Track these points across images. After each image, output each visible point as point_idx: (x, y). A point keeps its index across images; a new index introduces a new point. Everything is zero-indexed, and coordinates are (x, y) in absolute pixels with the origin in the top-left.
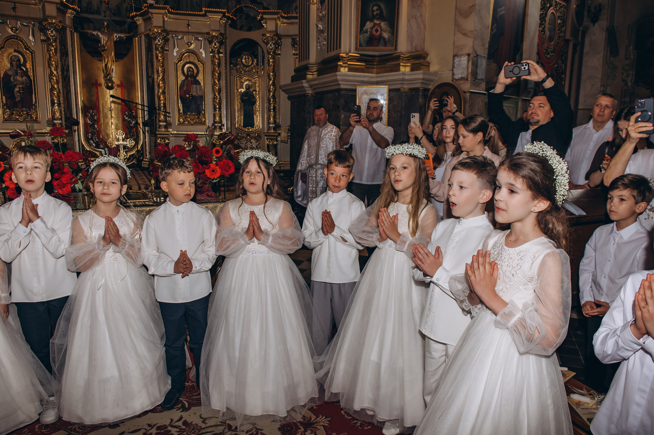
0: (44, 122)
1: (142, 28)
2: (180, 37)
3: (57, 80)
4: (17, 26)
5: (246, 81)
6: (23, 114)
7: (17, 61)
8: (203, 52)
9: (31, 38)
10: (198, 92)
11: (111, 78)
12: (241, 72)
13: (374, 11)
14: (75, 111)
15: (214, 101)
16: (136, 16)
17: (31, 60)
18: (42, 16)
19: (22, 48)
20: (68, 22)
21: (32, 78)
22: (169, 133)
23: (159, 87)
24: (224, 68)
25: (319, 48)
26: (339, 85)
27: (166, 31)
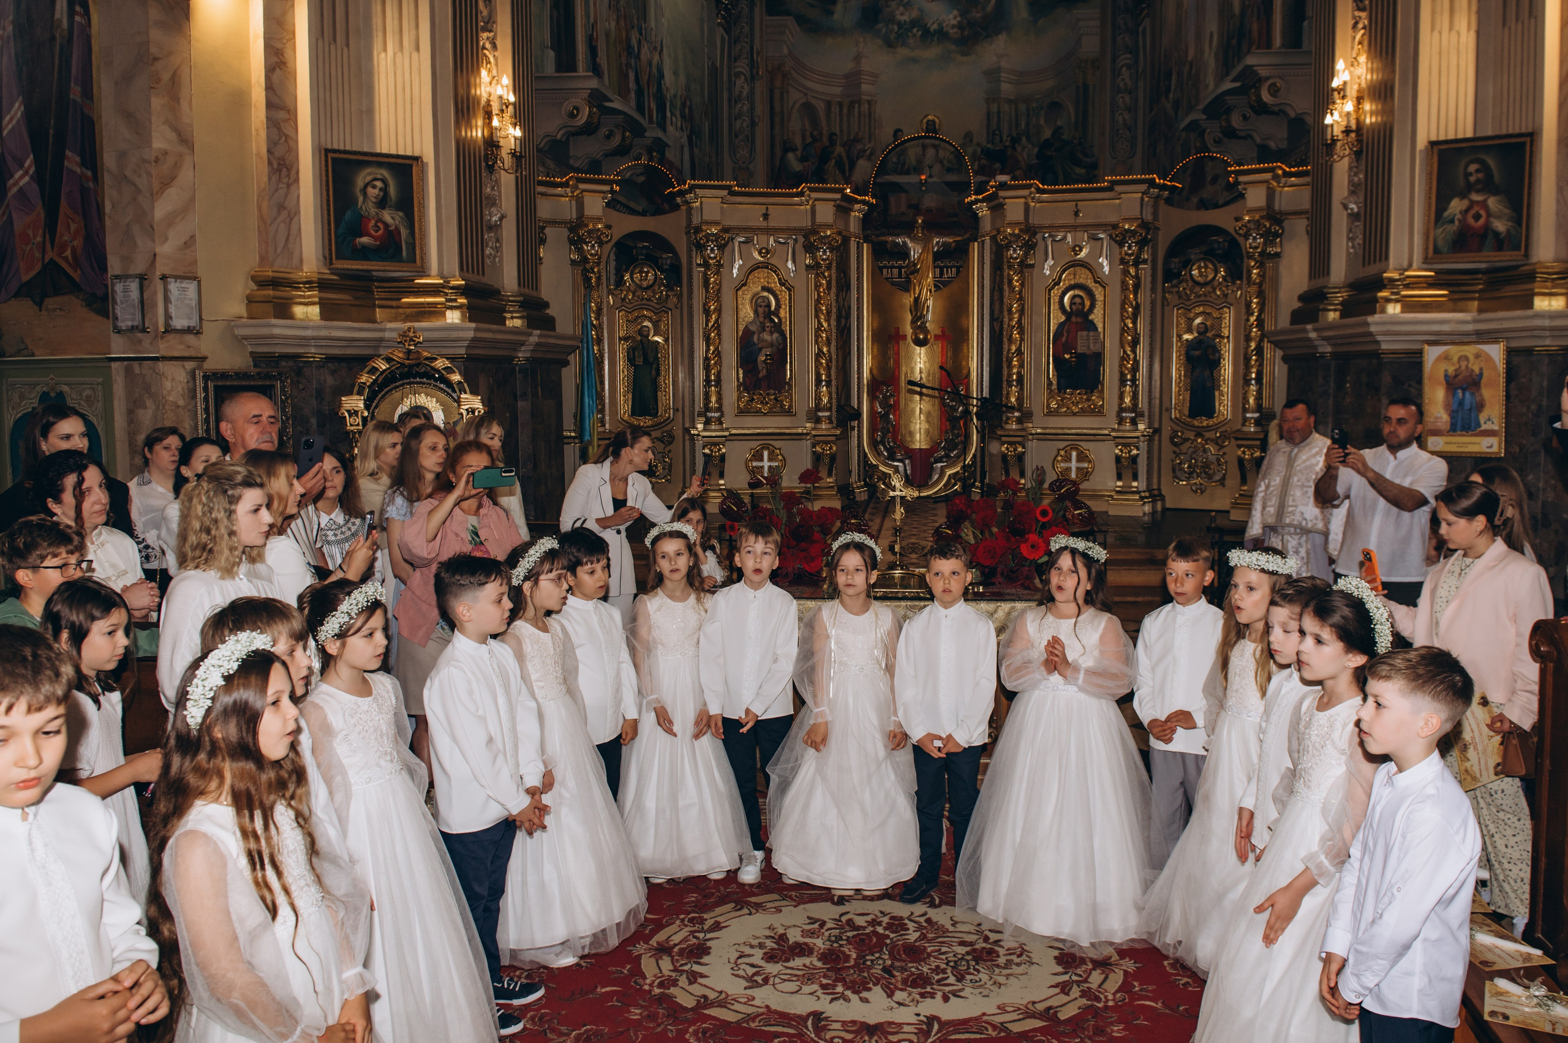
0: (802, 414)
1: (986, 226)
2: (1058, 238)
3: (827, 338)
4: (768, 245)
5: (1197, 315)
7: (766, 306)
8: (1106, 264)
9: (790, 265)
10: (1092, 346)
11: (924, 324)
12: (1188, 296)
13: (1471, 174)
14: (856, 392)
15: (1122, 365)
16: (976, 201)
18: (810, 224)
19: (775, 283)
20: (854, 226)
21: (788, 336)
22: (1024, 433)
23: (1011, 340)
24: (1148, 293)
25: (1351, 250)
26: (1378, 343)
27: (1030, 230)
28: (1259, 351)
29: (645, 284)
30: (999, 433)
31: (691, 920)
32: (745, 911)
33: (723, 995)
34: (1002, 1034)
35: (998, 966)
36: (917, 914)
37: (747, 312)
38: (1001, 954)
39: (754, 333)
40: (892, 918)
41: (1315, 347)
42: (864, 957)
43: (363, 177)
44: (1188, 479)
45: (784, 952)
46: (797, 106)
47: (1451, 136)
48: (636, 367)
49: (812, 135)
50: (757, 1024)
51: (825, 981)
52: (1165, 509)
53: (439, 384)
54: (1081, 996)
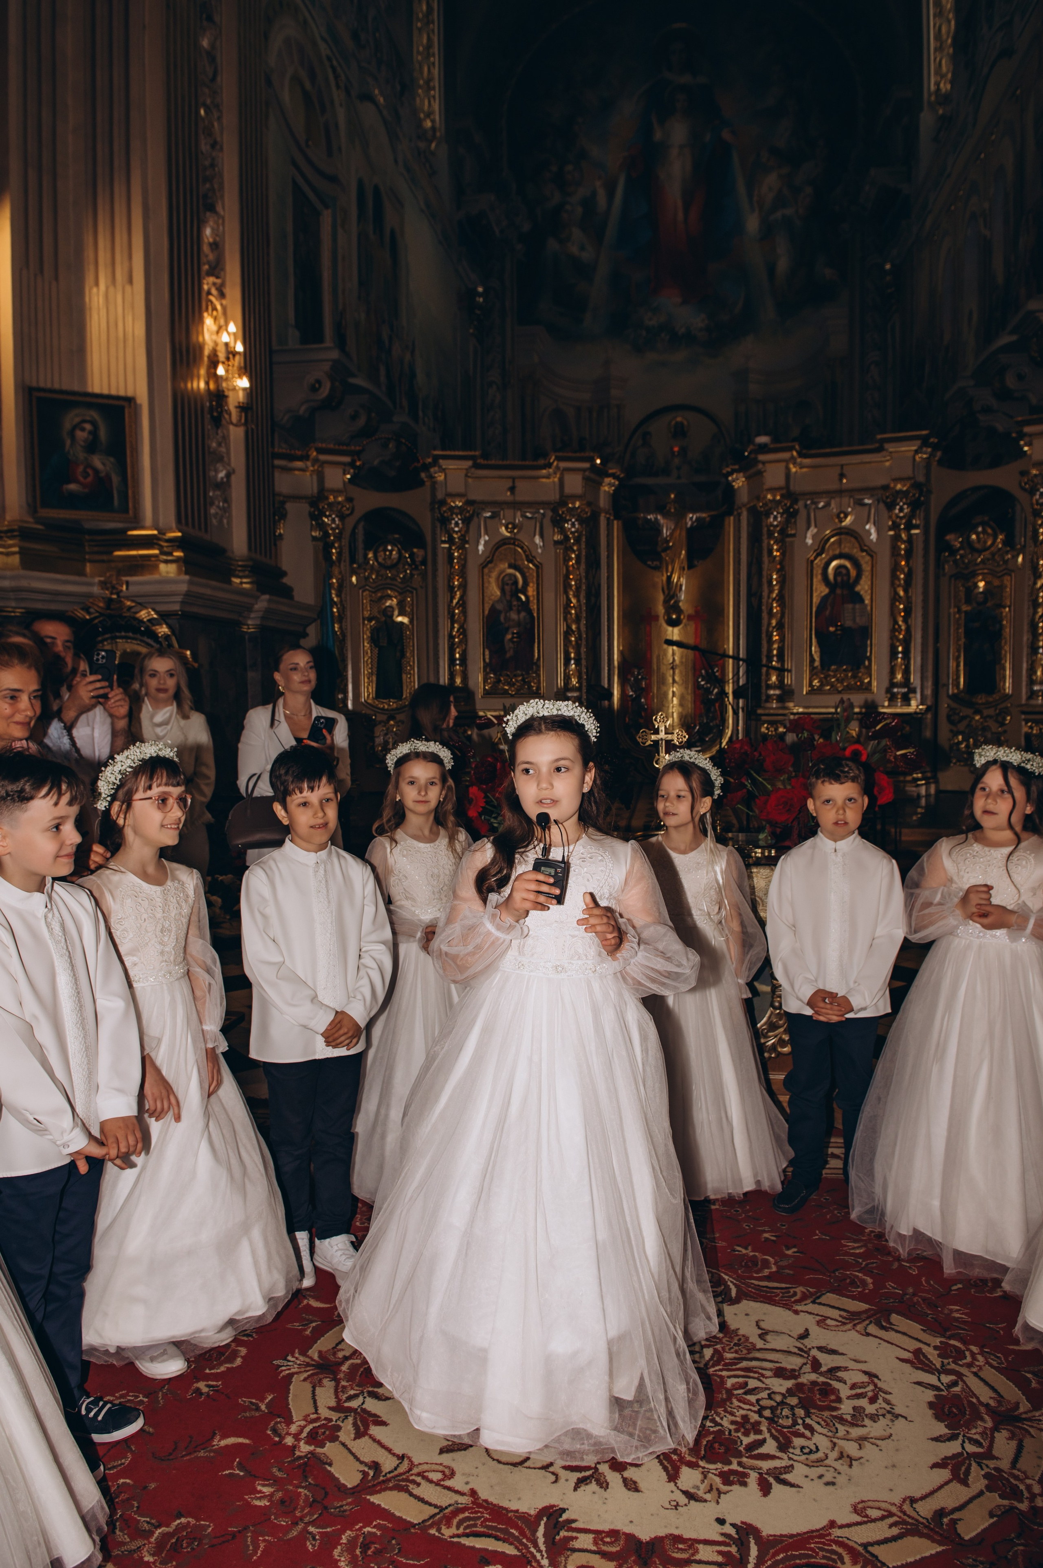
1: (743, 497)
2: (821, 504)
3: (576, 615)
4: (515, 520)
6: (517, 681)
7: (512, 584)
8: (873, 531)
9: (537, 540)
10: (858, 620)
11: (677, 602)
14: (606, 671)
15: (893, 637)
17: (535, 580)
18: (557, 497)
19: (522, 560)
20: (603, 502)
21: (535, 615)
22: (786, 712)
23: (771, 614)
24: (920, 560)
27: (790, 496)
29: (389, 563)
30: (759, 711)
33: (405, 1466)
35: (841, 1420)
37: (494, 591)
38: (843, 1395)
39: (500, 612)
43: (70, 419)
48: (380, 648)
49: (563, 443)
50: (453, 1531)
52: (938, 792)
53: (145, 639)
54: (989, 1488)
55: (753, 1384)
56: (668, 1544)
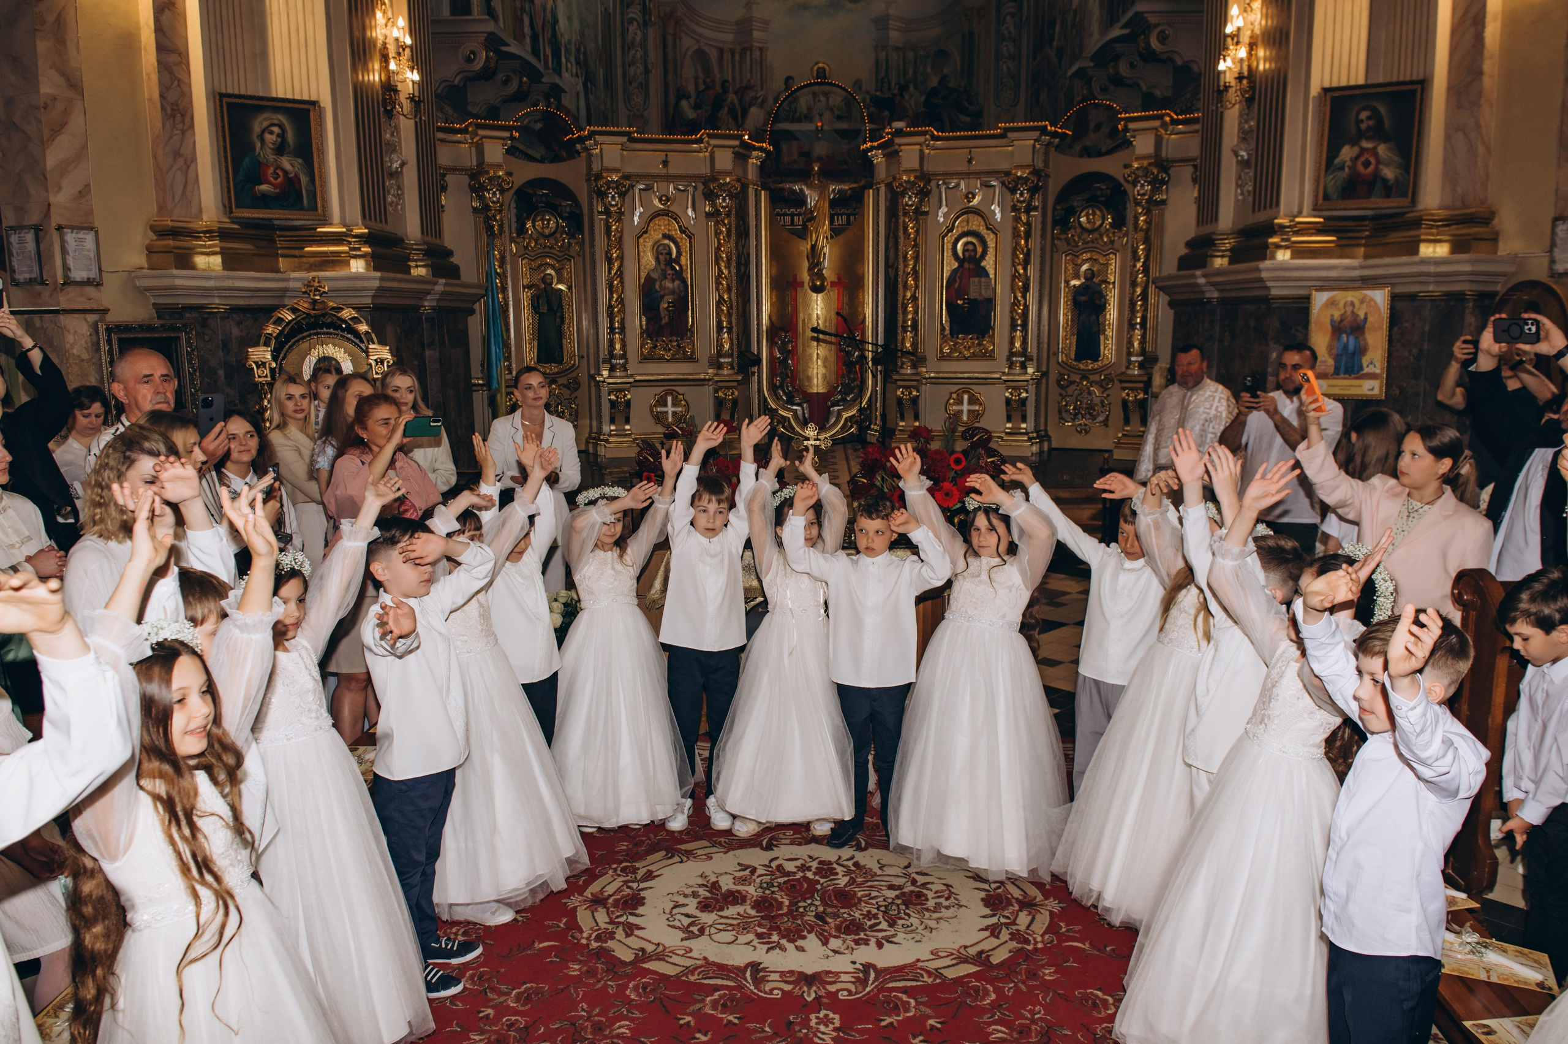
0: (704, 361)
1: (881, 173)
2: (952, 185)
3: (728, 285)
4: (668, 192)
5: (1085, 261)
7: (667, 254)
8: (997, 210)
9: (690, 212)
10: (983, 291)
11: (821, 271)
12: (1076, 243)
13: (1362, 121)
14: (756, 339)
15: (1013, 311)
16: (872, 149)
18: (709, 171)
20: (752, 174)
21: (689, 284)
22: (918, 378)
23: (906, 287)
24: (1039, 240)
25: (1240, 198)
26: (1268, 288)
27: (925, 177)
28: (1144, 296)
29: (547, 232)
30: (895, 377)
31: (624, 870)
32: (676, 859)
33: (661, 948)
34: (938, 981)
35: (927, 910)
36: (844, 858)
37: (649, 260)
38: (929, 897)
39: (655, 280)
40: (821, 863)
41: (1203, 292)
42: (797, 903)
43: (259, 123)
44: (1073, 420)
45: (717, 901)
46: (690, 53)
47: (1344, 83)
48: (541, 315)
49: (705, 83)
50: (696, 977)
51: (760, 930)
52: (1051, 449)
53: (345, 334)
54: (1011, 939)
55: (874, 894)
56: (823, 975)
